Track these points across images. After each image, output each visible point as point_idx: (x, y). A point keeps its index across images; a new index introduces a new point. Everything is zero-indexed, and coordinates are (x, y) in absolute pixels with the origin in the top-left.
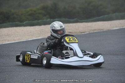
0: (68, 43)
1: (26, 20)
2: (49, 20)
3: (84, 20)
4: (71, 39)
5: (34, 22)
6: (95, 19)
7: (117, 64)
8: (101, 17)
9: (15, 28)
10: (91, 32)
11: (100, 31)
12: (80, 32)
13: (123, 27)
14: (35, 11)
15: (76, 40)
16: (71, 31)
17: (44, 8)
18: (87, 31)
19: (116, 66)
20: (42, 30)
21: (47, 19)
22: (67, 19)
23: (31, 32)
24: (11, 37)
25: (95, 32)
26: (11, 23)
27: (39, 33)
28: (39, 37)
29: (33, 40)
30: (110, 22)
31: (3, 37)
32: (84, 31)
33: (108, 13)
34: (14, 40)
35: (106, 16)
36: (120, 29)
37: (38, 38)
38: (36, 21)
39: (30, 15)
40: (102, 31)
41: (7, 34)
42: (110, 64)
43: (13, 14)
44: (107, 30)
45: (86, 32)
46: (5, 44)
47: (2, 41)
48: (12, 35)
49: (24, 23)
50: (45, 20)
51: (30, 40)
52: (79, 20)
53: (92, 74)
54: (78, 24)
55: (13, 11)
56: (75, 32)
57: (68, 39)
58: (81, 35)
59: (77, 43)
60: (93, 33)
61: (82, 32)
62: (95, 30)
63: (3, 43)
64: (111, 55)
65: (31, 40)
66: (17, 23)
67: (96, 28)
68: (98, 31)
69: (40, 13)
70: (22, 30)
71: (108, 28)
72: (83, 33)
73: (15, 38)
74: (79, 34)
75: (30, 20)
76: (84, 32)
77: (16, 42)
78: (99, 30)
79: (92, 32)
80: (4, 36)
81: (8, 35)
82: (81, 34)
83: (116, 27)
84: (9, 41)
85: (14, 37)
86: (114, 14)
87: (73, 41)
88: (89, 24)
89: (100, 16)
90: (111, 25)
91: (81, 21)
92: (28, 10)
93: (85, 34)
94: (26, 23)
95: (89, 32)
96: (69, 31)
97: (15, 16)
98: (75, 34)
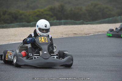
1: (33, 21)
2: (55, 21)
3: (89, 22)
6: (100, 21)
9: (21, 28)
10: (95, 34)
11: (104, 33)
12: (84, 33)
14: (42, 12)
16: (76, 33)
17: (51, 10)
18: (91, 33)
19: (118, 68)
22: (73, 21)
24: (17, 37)
25: (99, 34)
26: (18, 23)
30: (114, 25)
31: (10, 37)
32: (88, 33)
35: (111, 18)
39: (37, 16)
42: (112, 65)
43: (21, 15)
45: (90, 34)
46: (11, 44)
47: (9, 40)
48: (18, 35)
49: (31, 24)
50: (51, 21)
52: (85, 22)
53: (94, 74)
54: (84, 26)
55: (21, 12)
56: (80, 34)
61: (87, 33)
62: (99, 32)
63: (9, 42)
64: (113, 56)
66: (24, 23)
67: (100, 30)
69: (47, 15)
70: (29, 31)
72: (88, 35)
74: (83, 36)
76: (89, 34)
78: (104, 32)
79: (97, 34)
81: (15, 35)
82: (86, 35)
84: (15, 40)
85: (20, 37)
86: (119, 17)
89: (105, 19)
91: (87, 23)
92: (36, 11)
93: (90, 36)
94: (33, 24)
95: (94, 34)
96: (74, 32)
97: (23, 16)
98: (80, 36)
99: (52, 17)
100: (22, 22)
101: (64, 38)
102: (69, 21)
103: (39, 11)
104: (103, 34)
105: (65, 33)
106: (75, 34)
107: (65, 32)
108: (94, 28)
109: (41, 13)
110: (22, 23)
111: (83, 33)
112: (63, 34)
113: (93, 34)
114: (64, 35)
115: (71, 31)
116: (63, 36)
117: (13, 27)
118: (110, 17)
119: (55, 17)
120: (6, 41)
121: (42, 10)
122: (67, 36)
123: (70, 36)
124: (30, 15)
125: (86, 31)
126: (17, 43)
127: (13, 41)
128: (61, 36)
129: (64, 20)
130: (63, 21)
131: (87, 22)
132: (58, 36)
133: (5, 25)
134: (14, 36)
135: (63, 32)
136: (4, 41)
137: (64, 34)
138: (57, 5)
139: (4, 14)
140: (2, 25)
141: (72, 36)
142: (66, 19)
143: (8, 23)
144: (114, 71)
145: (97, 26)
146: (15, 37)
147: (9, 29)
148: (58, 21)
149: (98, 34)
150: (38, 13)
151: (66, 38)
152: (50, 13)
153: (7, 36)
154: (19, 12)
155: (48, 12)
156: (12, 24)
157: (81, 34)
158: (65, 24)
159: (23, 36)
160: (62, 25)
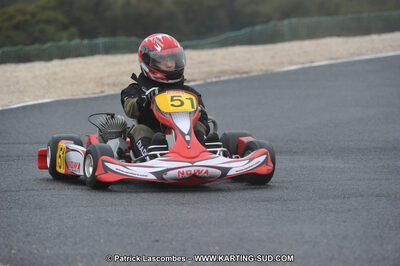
1: (3, 45)
2: (76, 41)
5: (28, 48)
7: (291, 182)
10: (209, 81)
11: (237, 76)
13: (312, 62)
14: (33, 15)
18: (196, 77)
20: (55, 73)
21: (71, 38)
22: (133, 39)
23: (18, 83)
25: (222, 79)
27: (45, 83)
28: (44, 97)
29: (24, 108)
30: (269, 47)
33: (267, 20)
35: (258, 28)
36: (303, 69)
37: (40, 101)
38: (36, 46)
39: (17, 27)
40: (245, 76)
44: (261, 73)
45: (194, 81)
50: (64, 43)
51: (15, 106)
60: (216, 83)
62: (223, 72)
65: (18, 108)
67: (226, 68)
68: (232, 77)
69: (48, 22)
71: (264, 68)
75: (15, 45)
76: (189, 81)
78: (237, 73)
79: (214, 80)
83: (291, 64)
86: (286, 22)
88: (205, 55)
89: (239, 29)
90: (273, 57)
92: (11, 9)
94: (3, 53)
95: (204, 79)
99: (65, 27)
101: (106, 97)
102: (121, 39)
103: (24, 13)
104: (235, 80)
105: (110, 80)
107: (108, 76)
108: (203, 63)
109: (28, 17)
112: (103, 84)
113: (201, 79)
114: (106, 88)
116: (103, 92)
118: (252, 24)
119: (73, 30)
121: (31, 8)
128: (98, 90)
129: (105, 36)
130: (101, 41)
132: (89, 92)
135: (102, 78)
137: (108, 84)
144: (277, 200)
145: (214, 54)
148: (86, 42)
149: (217, 79)
150: (20, 18)
151: (112, 95)
152: (60, 16)
155: (50, 14)
158: (109, 50)
160: (99, 53)
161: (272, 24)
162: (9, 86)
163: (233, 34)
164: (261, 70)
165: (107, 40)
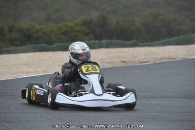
0: (84, 74)
1: (57, 42)
2: (92, 41)
3: (146, 43)
4: (90, 69)
6: (164, 41)
7: (194, 112)
8: (174, 39)
9: (38, 53)
10: (156, 62)
11: (170, 60)
12: (139, 61)
14: (72, 28)
15: (96, 70)
16: (125, 60)
17: (86, 23)
18: (150, 60)
19: (192, 115)
22: (120, 41)
24: (31, 67)
25: (162, 61)
26: (33, 45)
30: (186, 46)
31: (20, 68)
32: (145, 60)
33: (185, 33)
34: (36, 72)
35: (181, 37)
39: (64, 33)
40: (174, 60)
41: (26, 62)
43: (37, 32)
44: (181, 59)
47: (18, 73)
48: (33, 65)
49: (54, 46)
52: (139, 43)
53: (155, 127)
54: (137, 49)
55: (37, 27)
56: (131, 61)
57: (86, 68)
58: (140, 66)
59: (98, 74)
60: (159, 63)
61: (143, 61)
62: (163, 58)
63: (19, 76)
64: (185, 98)
66: (42, 45)
67: (164, 56)
69: (79, 31)
70: (50, 57)
71: (183, 57)
72: (144, 64)
73: (39, 70)
74: (137, 65)
75: (63, 42)
76: (146, 62)
77: (39, 76)
79: (159, 62)
80: (21, 66)
81: (28, 64)
82: (141, 64)
84: (28, 73)
85: (36, 67)
87: (92, 71)
88: (154, 49)
89: (172, 37)
90: (187, 51)
91: (143, 44)
92: (61, 25)
93: (148, 65)
94: (56, 46)
95: (154, 61)
96: (122, 59)
97: (40, 34)
98: (132, 65)
99: (87, 34)
100: (40, 43)
102: (114, 41)
103: (66, 26)
104: (169, 62)
105: (108, 61)
106: (124, 62)
107: (107, 59)
108: (153, 53)
109: (69, 29)
110: (39, 45)
111: (137, 60)
112: (104, 63)
113: (152, 62)
114: (105, 65)
115: (118, 57)
117: (24, 52)
119: (91, 36)
120: (14, 74)
121: (71, 24)
122: (111, 65)
123: (116, 66)
124: (51, 32)
125: (141, 58)
126: (31, 77)
127: (24, 74)
128: (102, 65)
129: (106, 39)
130: (104, 41)
131: (143, 42)
133: (11, 48)
134: (26, 66)
135: (104, 59)
136: (11, 74)
137: (107, 63)
138: (94, 15)
139: (10, 31)
140: (7, 49)
141: (119, 66)
142: (110, 38)
143: (17, 46)
144: (186, 121)
145: (159, 49)
146: (29, 67)
147: (18, 55)
148: (97, 42)
150: (65, 29)
151: (108, 68)
152: (85, 29)
153: (15, 66)
154: (34, 27)
155: (80, 28)
156: (24, 47)
157: (134, 62)
158: (108, 46)
159: (40, 65)
160: (103, 47)
161: (188, 35)
162: (59, 62)
163: (168, 40)
164: (182, 58)
165: (107, 41)
